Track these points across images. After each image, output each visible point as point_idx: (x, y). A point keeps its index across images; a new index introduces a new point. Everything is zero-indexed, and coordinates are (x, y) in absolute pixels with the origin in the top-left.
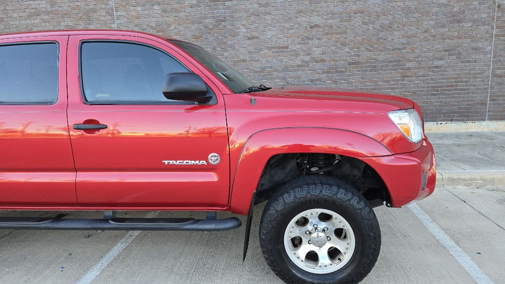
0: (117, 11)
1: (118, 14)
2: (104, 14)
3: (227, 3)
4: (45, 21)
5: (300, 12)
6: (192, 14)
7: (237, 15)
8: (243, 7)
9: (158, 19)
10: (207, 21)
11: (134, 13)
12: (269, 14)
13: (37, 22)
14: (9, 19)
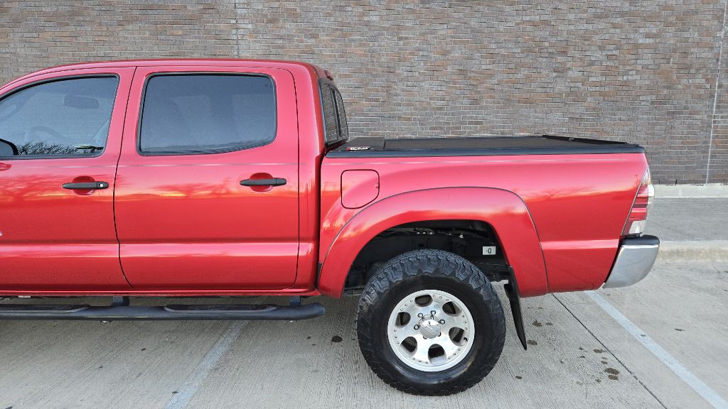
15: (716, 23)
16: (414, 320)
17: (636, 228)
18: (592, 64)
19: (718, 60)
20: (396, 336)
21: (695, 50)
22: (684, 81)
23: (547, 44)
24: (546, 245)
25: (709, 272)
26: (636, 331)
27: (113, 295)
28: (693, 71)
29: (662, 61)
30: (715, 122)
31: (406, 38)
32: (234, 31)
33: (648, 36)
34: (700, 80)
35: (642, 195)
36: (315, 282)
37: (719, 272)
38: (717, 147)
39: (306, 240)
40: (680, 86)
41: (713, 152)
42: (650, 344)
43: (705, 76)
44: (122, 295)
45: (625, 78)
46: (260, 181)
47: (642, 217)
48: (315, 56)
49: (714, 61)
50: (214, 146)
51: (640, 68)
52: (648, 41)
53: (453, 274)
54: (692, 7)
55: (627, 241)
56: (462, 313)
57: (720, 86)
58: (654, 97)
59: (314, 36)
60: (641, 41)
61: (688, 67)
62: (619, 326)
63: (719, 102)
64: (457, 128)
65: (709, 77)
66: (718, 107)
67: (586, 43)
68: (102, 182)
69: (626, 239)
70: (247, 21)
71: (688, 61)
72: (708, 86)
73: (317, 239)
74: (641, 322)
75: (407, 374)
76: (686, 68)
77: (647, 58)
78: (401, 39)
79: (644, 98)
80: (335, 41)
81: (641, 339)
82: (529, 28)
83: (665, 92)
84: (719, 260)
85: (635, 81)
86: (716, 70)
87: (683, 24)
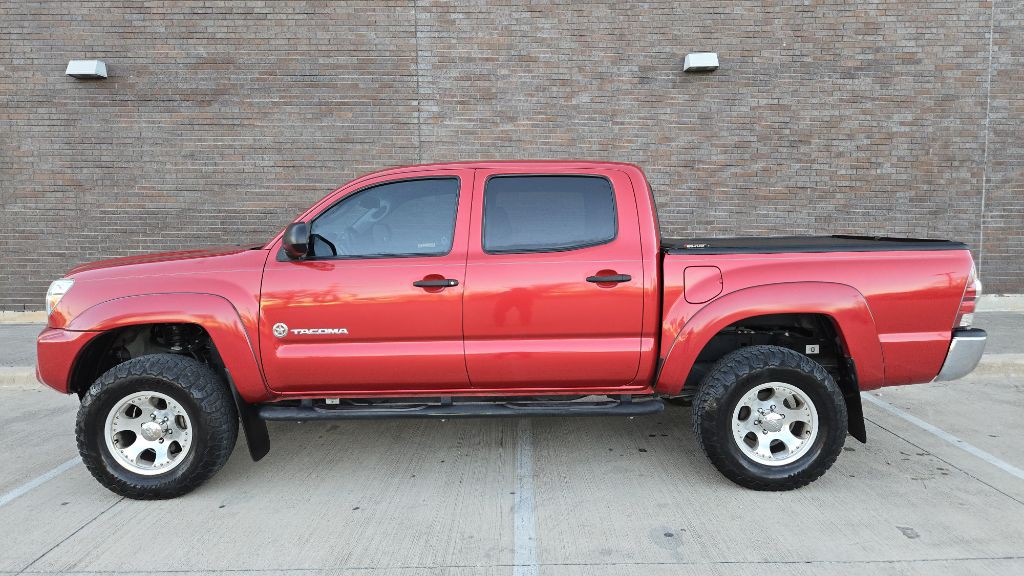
15: (979, 109)
16: (755, 415)
17: (966, 321)
18: (840, 155)
19: (984, 151)
20: (739, 430)
21: (958, 139)
22: (947, 175)
23: (787, 132)
24: (885, 338)
25: (1005, 387)
26: (952, 439)
27: (442, 395)
28: (956, 164)
29: (919, 152)
30: (984, 223)
31: (622, 123)
32: (416, 114)
33: (902, 124)
34: (964, 174)
35: (969, 289)
36: (653, 380)
37: (1017, 387)
38: (989, 251)
39: (648, 335)
40: (942, 181)
41: (984, 258)
42: (970, 449)
43: (970, 170)
44: (450, 395)
45: (879, 171)
46: (607, 278)
47: (970, 310)
48: (513, 144)
49: (980, 152)
50: (556, 244)
51: (895, 160)
52: (903, 129)
53: (799, 366)
54: (952, 92)
55: (959, 333)
56: (805, 406)
57: (988, 181)
58: (913, 193)
59: (512, 119)
60: (894, 130)
61: (951, 159)
62: (932, 435)
63: (988, 199)
64: (684, 229)
65: (975, 170)
66: (987, 205)
67: (833, 130)
68: (451, 280)
69: (957, 331)
70: (431, 102)
71: (949, 152)
72: (974, 181)
73: (659, 334)
74: (953, 430)
75: (752, 469)
76: (949, 161)
77: (902, 149)
78: (617, 123)
79: (902, 194)
80: (537, 126)
81: (958, 444)
82: (766, 113)
83: (925, 187)
84: (1013, 375)
85: (890, 174)
86: (982, 162)
87: (943, 111)
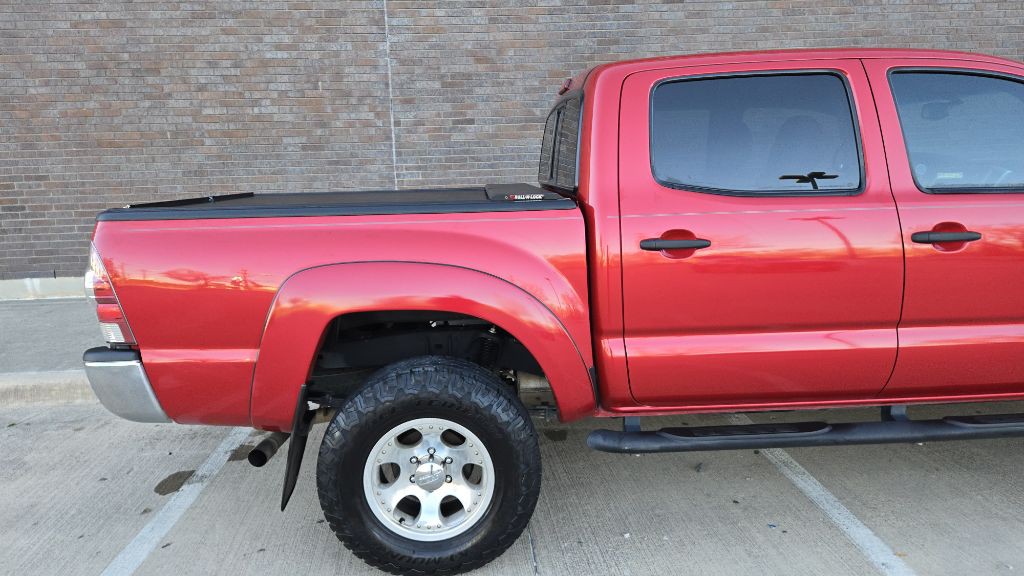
0: (392, 15)
1: (395, 22)
2: (364, 21)
3: (626, 8)
4: (226, 32)
5: (764, 30)
6: (552, 27)
7: (642, 32)
8: (657, 16)
9: (480, 36)
10: (581, 42)
11: (428, 21)
12: (704, 31)
13: (208, 33)
14: (138, 24)
